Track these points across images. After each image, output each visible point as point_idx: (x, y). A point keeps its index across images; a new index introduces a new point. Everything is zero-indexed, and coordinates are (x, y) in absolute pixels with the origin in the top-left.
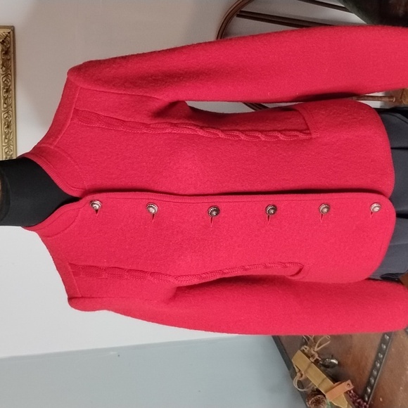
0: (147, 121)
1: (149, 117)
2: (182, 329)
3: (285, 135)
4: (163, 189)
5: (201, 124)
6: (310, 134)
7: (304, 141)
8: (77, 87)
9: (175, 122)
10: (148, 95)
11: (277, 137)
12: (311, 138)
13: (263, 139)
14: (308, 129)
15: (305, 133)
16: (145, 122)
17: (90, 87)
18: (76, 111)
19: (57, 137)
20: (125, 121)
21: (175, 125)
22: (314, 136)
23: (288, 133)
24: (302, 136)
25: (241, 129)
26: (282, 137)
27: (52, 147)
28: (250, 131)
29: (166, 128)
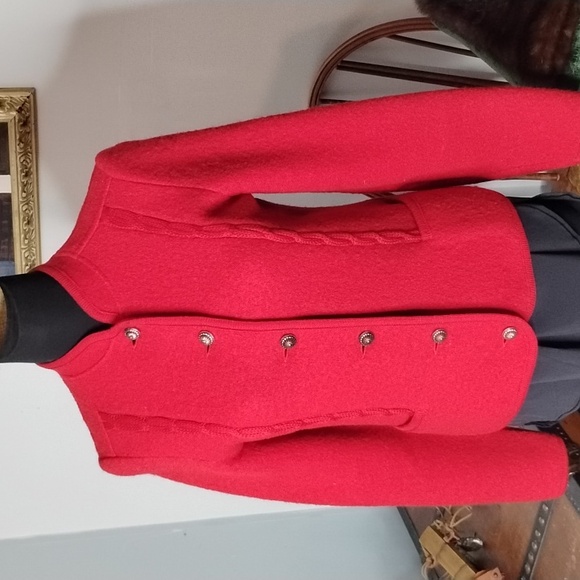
0: (198, 222)
1: (201, 216)
2: (253, 499)
3: (384, 237)
4: (221, 312)
5: (270, 225)
6: (420, 235)
7: (410, 244)
8: (108, 177)
9: (236, 223)
10: (201, 187)
11: (375, 240)
12: (421, 241)
13: (355, 243)
14: (417, 228)
15: (413, 234)
16: (196, 223)
17: (124, 177)
18: (107, 209)
19: (81, 244)
20: (169, 222)
21: (236, 227)
22: (425, 237)
23: (389, 234)
24: (409, 238)
25: (325, 230)
26: (380, 240)
27: (75, 258)
28: (337, 232)
29: (225, 231)
